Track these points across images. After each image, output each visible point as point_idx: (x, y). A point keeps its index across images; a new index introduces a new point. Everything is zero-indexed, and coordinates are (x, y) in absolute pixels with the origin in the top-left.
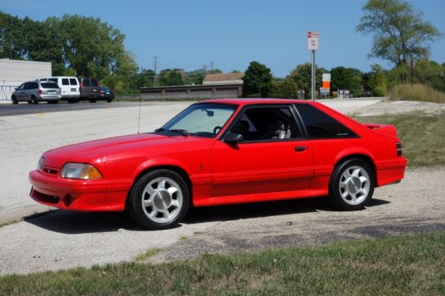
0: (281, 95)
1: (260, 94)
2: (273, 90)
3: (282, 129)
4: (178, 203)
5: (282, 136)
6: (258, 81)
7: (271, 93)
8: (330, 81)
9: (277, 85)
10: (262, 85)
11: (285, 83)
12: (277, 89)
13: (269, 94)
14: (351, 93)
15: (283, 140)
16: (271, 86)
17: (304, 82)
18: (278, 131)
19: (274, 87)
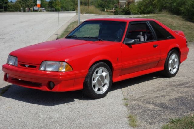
0: (13, 10)
1: (3, 9)
2: (9, 7)
3: (141, 35)
4: (107, 81)
5: (142, 40)
6: (2, 3)
7: (9, 9)
8: (40, 4)
9: (11, 5)
10: (4, 5)
11: (15, 4)
12: (11, 7)
13: (8, 9)
14: (45, 9)
15: (143, 42)
16: (9, 6)
17: (23, 4)
18: (138, 36)
19: (10, 6)
